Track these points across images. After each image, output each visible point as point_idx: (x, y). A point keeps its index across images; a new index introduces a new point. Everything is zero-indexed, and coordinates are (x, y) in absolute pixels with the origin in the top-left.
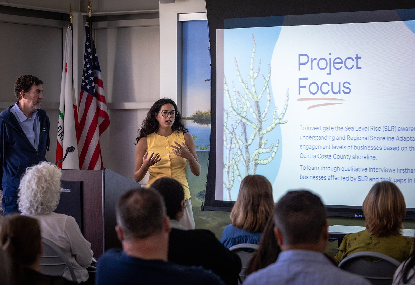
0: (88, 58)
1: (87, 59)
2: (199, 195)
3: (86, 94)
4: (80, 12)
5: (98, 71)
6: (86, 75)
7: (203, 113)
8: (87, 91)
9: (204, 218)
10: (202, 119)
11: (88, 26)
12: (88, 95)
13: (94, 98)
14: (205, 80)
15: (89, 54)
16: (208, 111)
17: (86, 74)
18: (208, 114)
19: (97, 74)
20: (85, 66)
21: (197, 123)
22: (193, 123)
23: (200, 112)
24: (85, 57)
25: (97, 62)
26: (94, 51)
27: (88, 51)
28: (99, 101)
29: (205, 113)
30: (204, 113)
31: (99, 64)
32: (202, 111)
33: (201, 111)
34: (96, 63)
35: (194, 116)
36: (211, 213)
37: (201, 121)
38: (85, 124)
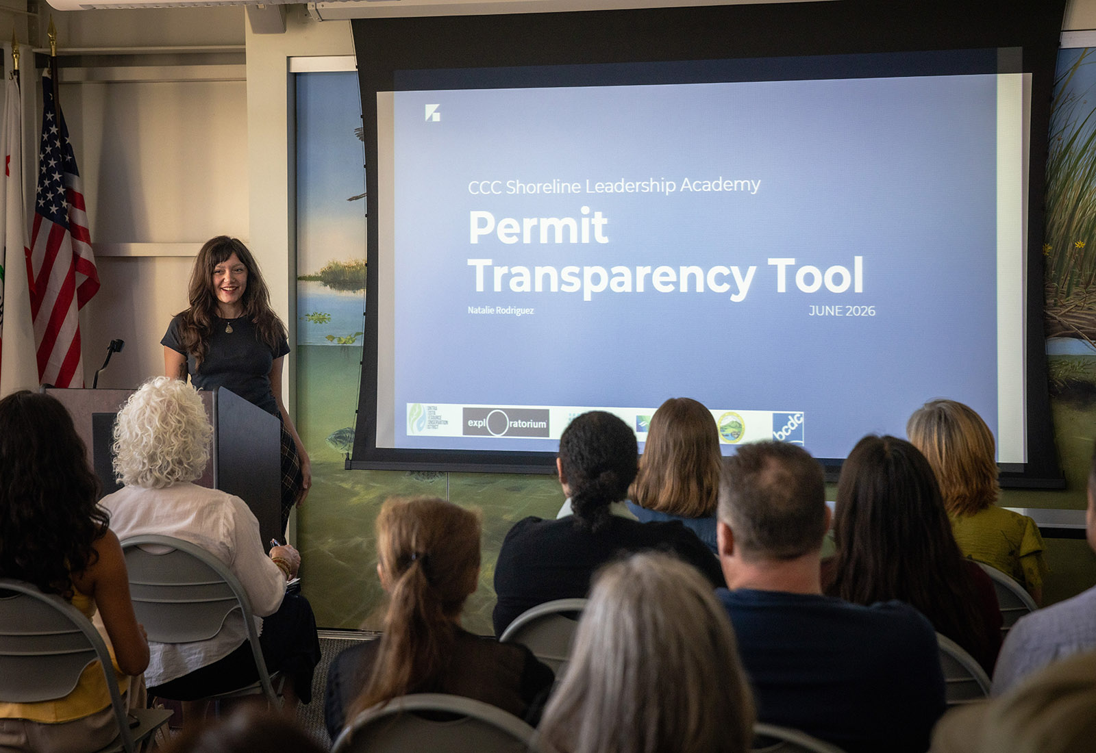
0: (50, 147)
1: (49, 149)
2: (336, 438)
3: (47, 225)
4: (30, 44)
5: (72, 175)
6: (47, 182)
7: (345, 267)
8: (51, 217)
9: (346, 486)
10: (342, 279)
11: (49, 77)
12: (53, 226)
13: (67, 233)
14: (347, 199)
15: (52, 137)
16: (357, 263)
17: (48, 180)
18: (358, 269)
19: (71, 181)
20: (44, 163)
21: (331, 287)
22: (323, 287)
23: (337, 265)
24: (44, 144)
26: (63, 133)
27: (51, 130)
28: (76, 240)
29: (349, 267)
30: (347, 267)
31: (74, 159)
32: (342, 263)
33: (338, 263)
34: (69, 158)
35: (323, 272)
36: (363, 474)
37: (340, 283)
38: (47, 288)
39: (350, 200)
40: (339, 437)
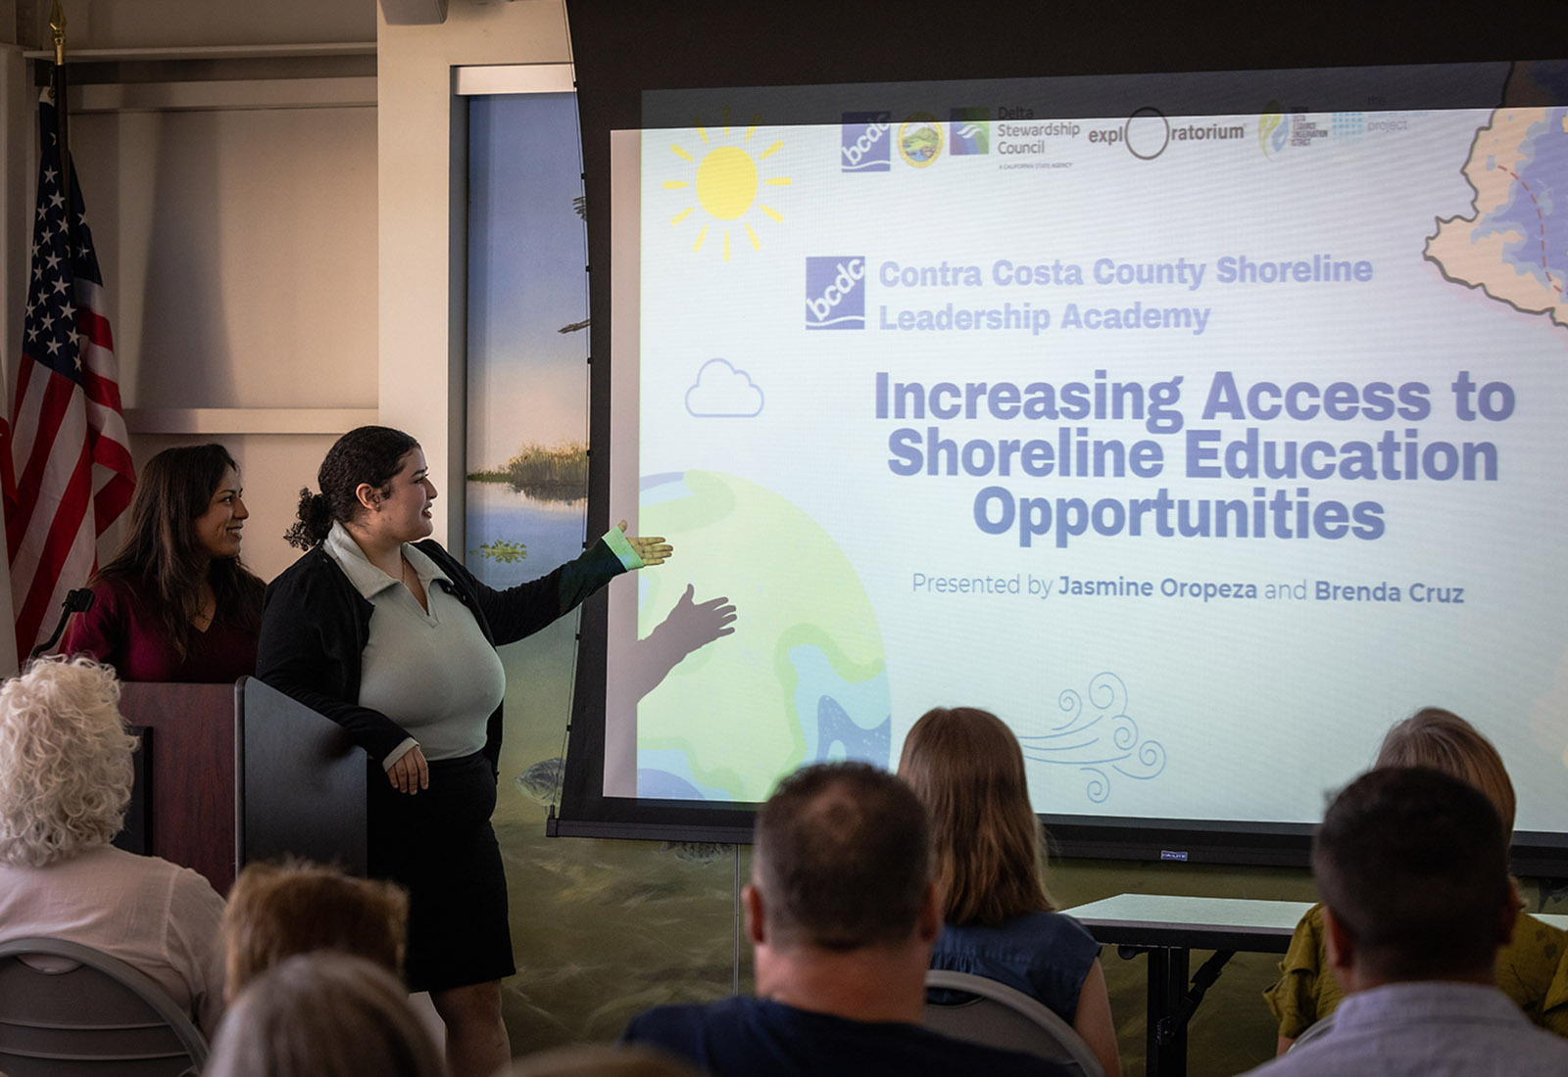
0: (50, 232)
1: (47, 236)
2: (534, 777)
3: (42, 375)
4: (18, 43)
5: (89, 282)
6: (43, 297)
7: (552, 457)
8: (48, 360)
9: (553, 867)
10: (548, 478)
11: (52, 103)
12: (53, 378)
13: (78, 393)
14: (561, 328)
15: (54, 214)
16: (573, 449)
17: (45, 293)
18: (574, 460)
19: (86, 294)
20: (40, 261)
23: (538, 453)
24: (39, 227)
25: (86, 248)
26: (75, 204)
27: (51, 201)
28: (94, 403)
29: (560, 457)
30: (556, 455)
31: (94, 253)
32: (548, 450)
33: (541, 449)
34: (85, 251)
35: (513, 466)
36: (582, 845)
37: (543, 486)
38: (40, 494)
39: (564, 331)
40: (539, 776)
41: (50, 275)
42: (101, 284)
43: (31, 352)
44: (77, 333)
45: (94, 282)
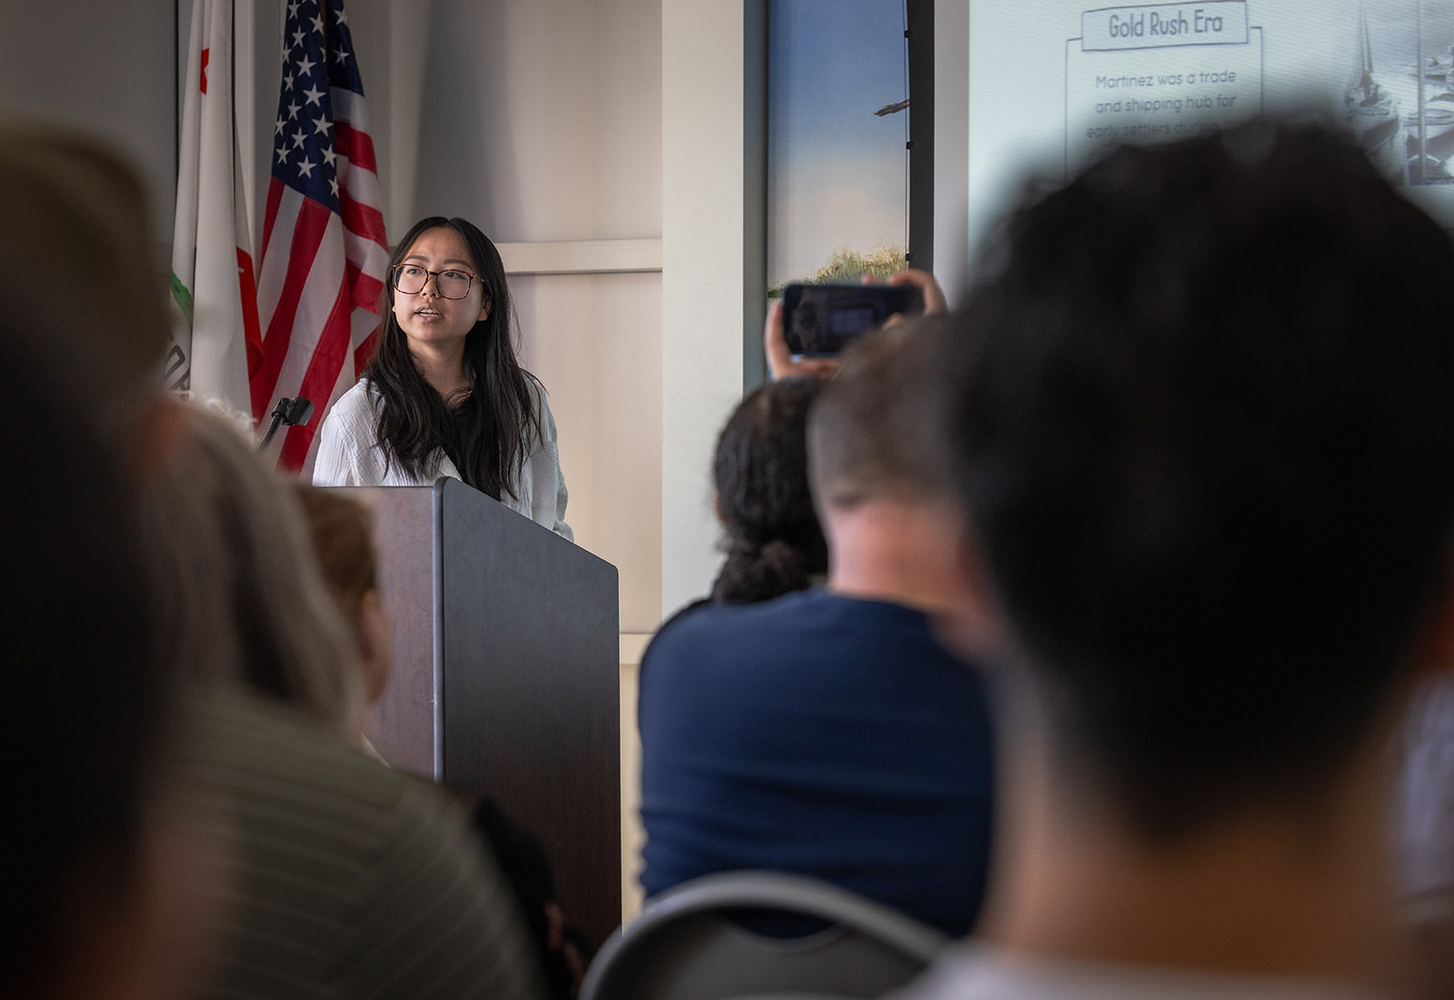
0: (302, 32)
3: (293, 201)
5: (349, 92)
6: (294, 110)
7: (868, 266)
8: (300, 184)
12: (305, 204)
13: (334, 220)
14: (878, 110)
15: (307, 11)
16: (892, 255)
17: (296, 105)
18: (891, 265)
19: (345, 107)
20: (291, 67)
23: (851, 262)
24: (291, 26)
25: (345, 51)
26: (332, 1)
28: (353, 235)
29: (877, 266)
30: (872, 264)
31: (354, 57)
32: (863, 258)
33: (855, 258)
34: (343, 55)
38: (290, 344)
39: (882, 113)
41: (303, 83)
42: (361, 93)
43: (281, 176)
44: (334, 151)
45: (354, 91)
